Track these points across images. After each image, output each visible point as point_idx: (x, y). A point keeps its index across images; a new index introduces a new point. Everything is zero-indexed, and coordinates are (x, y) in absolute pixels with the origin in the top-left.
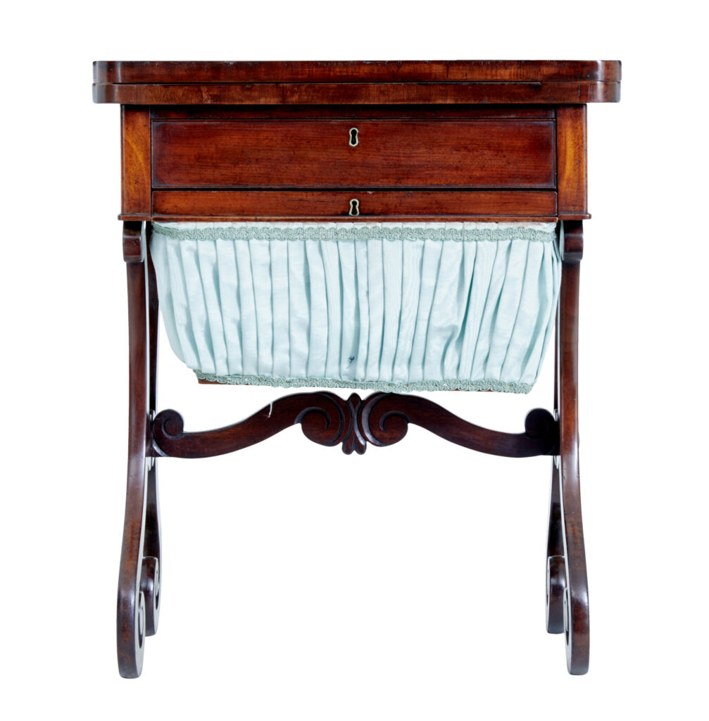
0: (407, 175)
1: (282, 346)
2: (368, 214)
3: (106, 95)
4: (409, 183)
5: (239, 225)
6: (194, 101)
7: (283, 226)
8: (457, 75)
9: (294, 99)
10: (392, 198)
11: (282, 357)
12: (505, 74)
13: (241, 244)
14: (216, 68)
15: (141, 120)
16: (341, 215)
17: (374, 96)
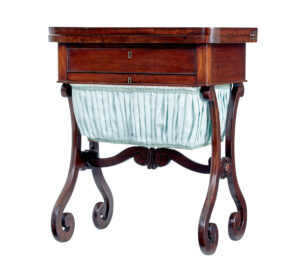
0: (147, 69)
1: (110, 129)
2: (134, 82)
3: (53, 39)
4: (147, 72)
5: (92, 85)
6: (75, 41)
7: (106, 86)
8: (158, 32)
9: (106, 41)
10: (142, 77)
11: (110, 133)
12: (175, 32)
13: (93, 92)
14: (82, 30)
15: (63, 48)
16: (125, 83)
17: (132, 40)
